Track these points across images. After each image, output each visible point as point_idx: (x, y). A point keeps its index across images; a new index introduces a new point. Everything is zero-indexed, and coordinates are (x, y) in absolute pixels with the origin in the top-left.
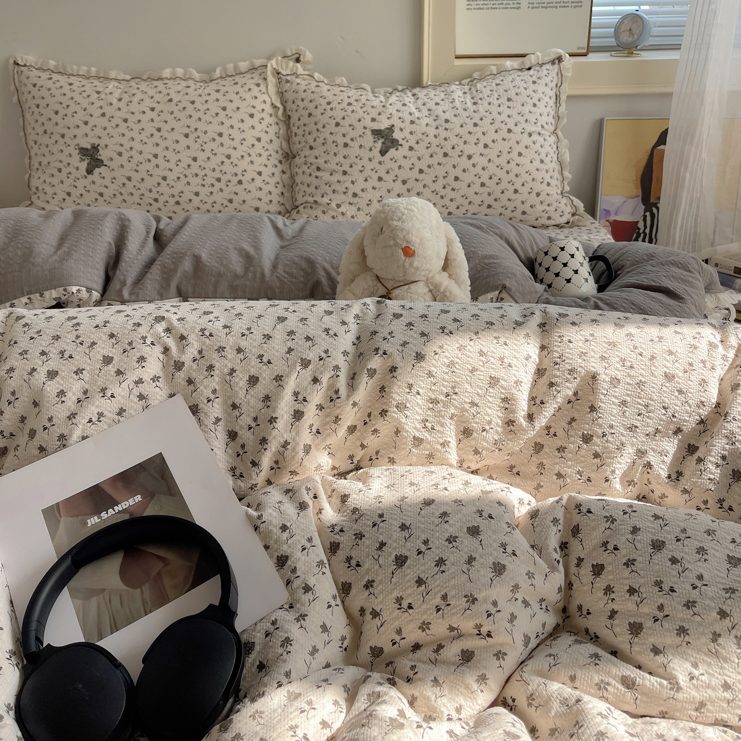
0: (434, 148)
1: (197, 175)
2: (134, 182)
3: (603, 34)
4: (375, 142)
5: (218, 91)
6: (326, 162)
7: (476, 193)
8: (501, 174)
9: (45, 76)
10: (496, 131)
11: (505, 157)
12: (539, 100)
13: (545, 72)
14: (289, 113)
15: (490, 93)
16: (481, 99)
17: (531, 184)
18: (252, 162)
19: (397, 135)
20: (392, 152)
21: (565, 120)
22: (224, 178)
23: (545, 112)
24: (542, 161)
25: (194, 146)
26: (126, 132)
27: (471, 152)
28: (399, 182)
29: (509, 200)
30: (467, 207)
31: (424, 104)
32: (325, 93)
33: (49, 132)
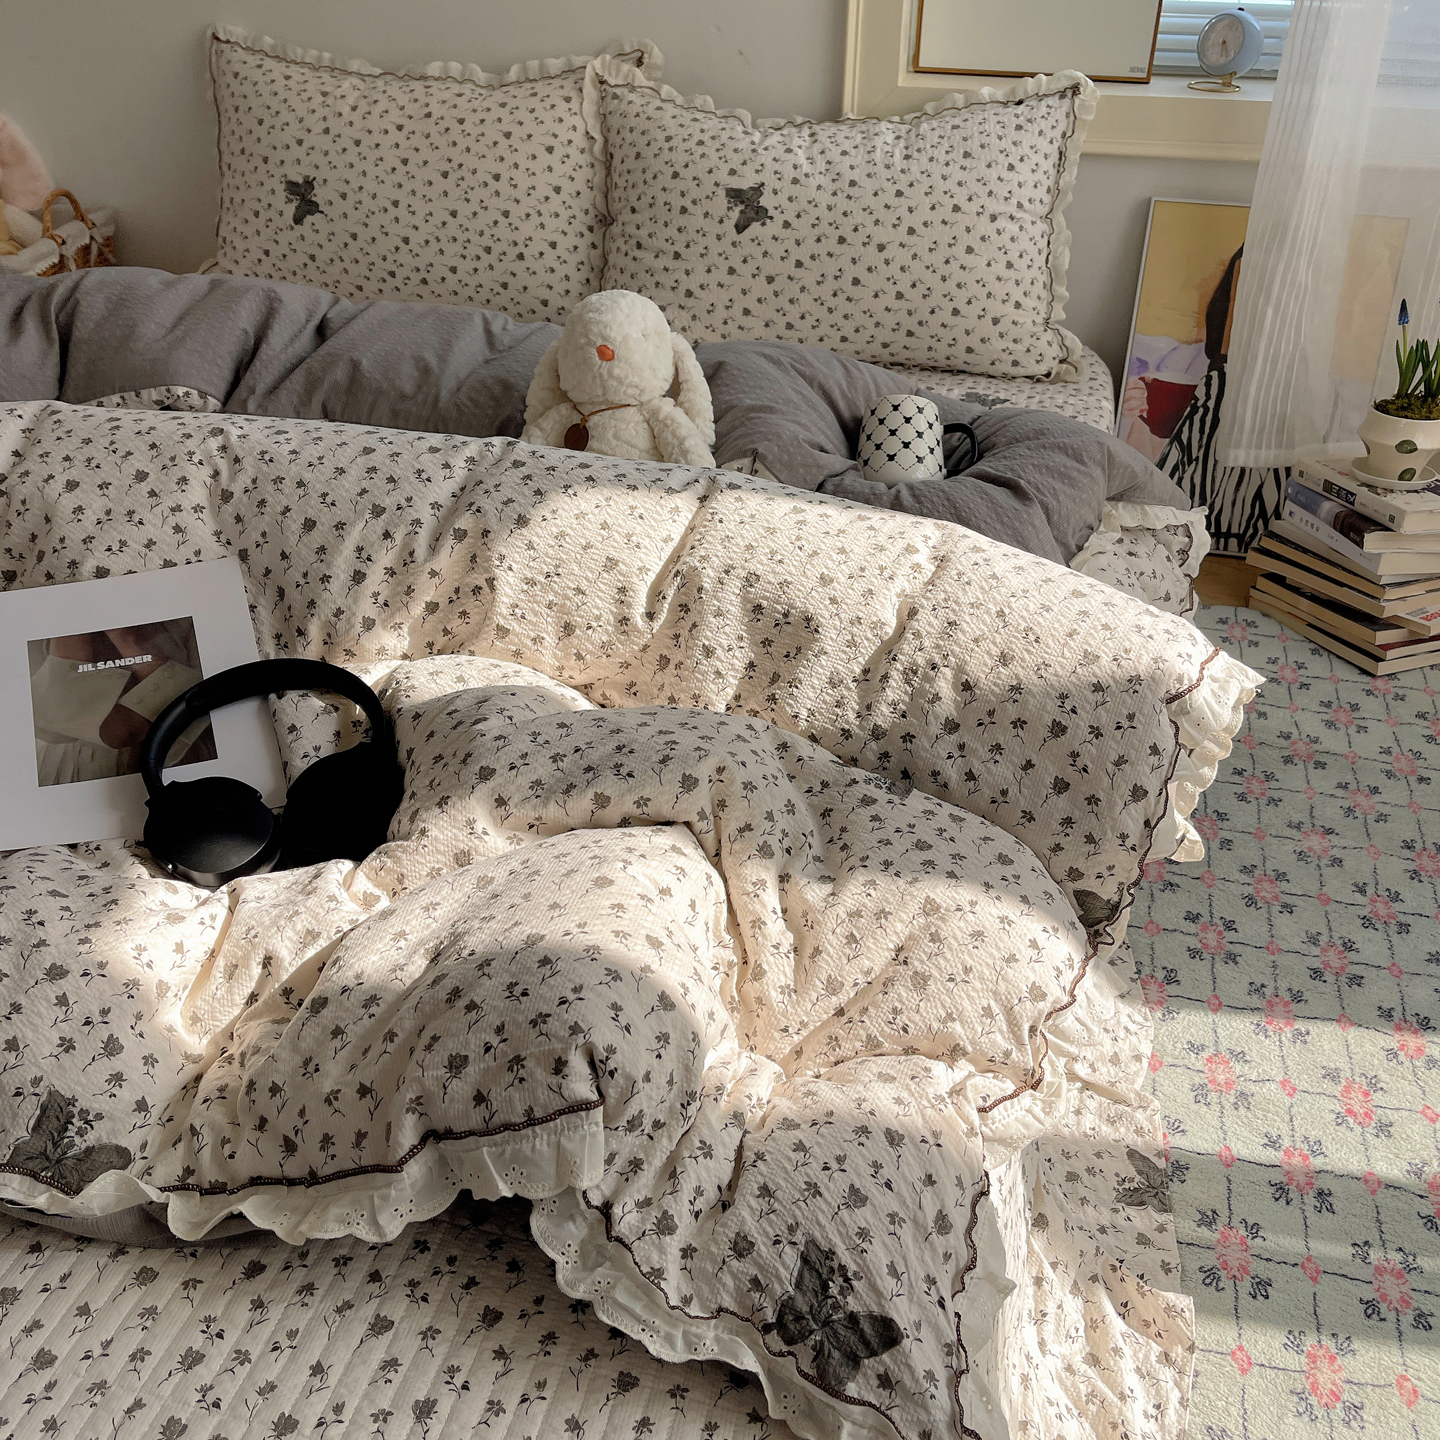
0: (824, 228)
1: (455, 240)
2: (360, 242)
3: (1177, 45)
4: (729, 209)
5: (503, 105)
6: (650, 236)
7: (888, 309)
8: (932, 280)
9: (253, 60)
10: (933, 208)
11: (943, 252)
12: (1022, 160)
13: (1044, 110)
14: (612, 150)
15: (936, 140)
16: (919, 150)
17: (985, 303)
18: (542, 226)
19: (766, 201)
20: (755, 228)
21: (1070, 197)
22: (497, 248)
23: (1032, 180)
24: (1009, 265)
25: (455, 193)
26: (355, 160)
27: (884, 240)
28: (762, 279)
29: (943, 325)
30: (872, 330)
31: (822, 152)
32: (668, 122)
33: (247, 152)
